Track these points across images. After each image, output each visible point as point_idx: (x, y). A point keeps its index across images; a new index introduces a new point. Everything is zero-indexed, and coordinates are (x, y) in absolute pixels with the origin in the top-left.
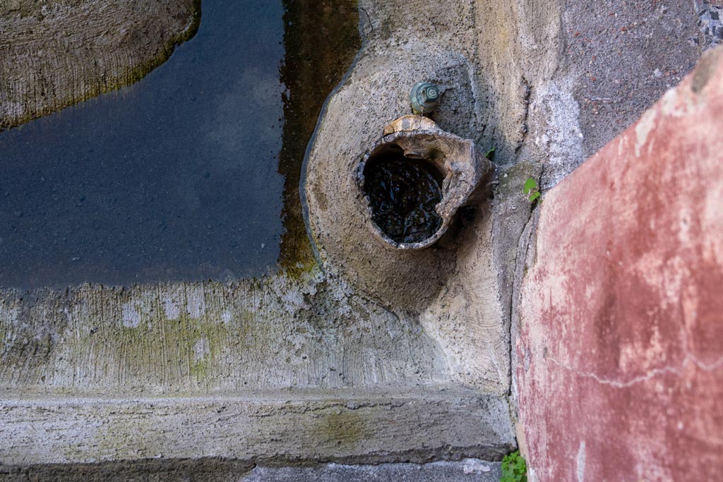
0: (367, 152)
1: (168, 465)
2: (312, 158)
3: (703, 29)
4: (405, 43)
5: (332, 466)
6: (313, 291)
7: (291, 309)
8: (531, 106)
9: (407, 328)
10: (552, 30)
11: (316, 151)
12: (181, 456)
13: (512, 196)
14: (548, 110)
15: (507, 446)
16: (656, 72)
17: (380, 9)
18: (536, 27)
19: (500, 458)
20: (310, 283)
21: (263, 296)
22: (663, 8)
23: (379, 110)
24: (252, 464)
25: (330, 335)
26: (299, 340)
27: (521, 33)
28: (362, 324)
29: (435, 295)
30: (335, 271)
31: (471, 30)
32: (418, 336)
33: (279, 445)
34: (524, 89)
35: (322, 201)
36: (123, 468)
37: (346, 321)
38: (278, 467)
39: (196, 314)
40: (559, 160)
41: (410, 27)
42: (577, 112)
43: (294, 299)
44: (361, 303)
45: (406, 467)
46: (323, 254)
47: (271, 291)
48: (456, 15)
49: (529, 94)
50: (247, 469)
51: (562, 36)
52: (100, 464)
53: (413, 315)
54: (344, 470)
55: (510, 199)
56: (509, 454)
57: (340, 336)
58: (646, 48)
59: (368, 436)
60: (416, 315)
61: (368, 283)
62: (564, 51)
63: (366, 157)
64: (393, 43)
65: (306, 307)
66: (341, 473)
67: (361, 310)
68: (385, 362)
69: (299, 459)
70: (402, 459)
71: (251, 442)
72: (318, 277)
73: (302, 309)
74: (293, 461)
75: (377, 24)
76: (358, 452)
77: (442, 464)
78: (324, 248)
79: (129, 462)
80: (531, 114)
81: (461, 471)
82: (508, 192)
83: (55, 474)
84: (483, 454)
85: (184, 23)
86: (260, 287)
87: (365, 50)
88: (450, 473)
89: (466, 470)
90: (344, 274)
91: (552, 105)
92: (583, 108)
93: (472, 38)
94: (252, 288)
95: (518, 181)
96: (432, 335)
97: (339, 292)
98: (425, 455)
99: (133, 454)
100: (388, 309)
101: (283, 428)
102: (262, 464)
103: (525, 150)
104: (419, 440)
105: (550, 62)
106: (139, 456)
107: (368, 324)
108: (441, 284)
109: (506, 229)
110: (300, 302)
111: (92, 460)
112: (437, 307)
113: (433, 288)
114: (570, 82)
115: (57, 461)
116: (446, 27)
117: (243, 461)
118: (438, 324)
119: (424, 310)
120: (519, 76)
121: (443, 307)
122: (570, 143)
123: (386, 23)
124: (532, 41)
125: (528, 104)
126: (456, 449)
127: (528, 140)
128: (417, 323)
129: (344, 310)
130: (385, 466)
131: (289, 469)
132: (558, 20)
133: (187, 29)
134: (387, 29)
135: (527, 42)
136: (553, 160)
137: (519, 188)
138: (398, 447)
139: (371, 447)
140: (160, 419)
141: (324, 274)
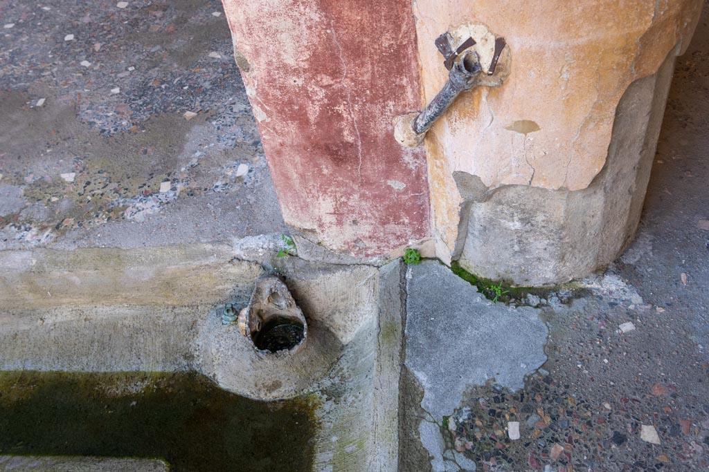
0: (253, 348)
1: (402, 405)
2: (252, 395)
3: (222, 191)
4: (198, 346)
5: (406, 331)
6: (325, 396)
7: (334, 406)
8: (244, 257)
9: (349, 350)
10: (209, 247)
11: (249, 393)
12: (397, 399)
13: (285, 265)
14: (247, 249)
15: (401, 262)
16: (237, 207)
17: (176, 361)
18: (206, 255)
19: (406, 264)
20: (321, 398)
21: (325, 422)
22: (209, 204)
23: (232, 343)
24: (403, 366)
25: (350, 385)
26: (350, 399)
27: (207, 263)
28: (345, 370)
29: (333, 335)
30: (315, 385)
31: (199, 308)
32: (354, 343)
33: (395, 356)
34: (235, 260)
35: (276, 385)
36: (402, 427)
37: (343, 378)
38: (405, 354)
39: (331, 455)
40: (272, 244)
41: (191, 343)
42: (250, 237)
43: (328, 406)
44: (334, 372)
45: (408, 301)
46: (306, 391)
47: (323, 417)
48: (189, 316)
49: (237, 259)
50: (405, 368)
51: (213, 243)
52: (399, 438)
53: (343, 348)
54: (408, 326)
55: (287, 266)
56: (404, 261)
57: (350, 380)
58: (225, 211)
59: (393, 319)
60: (343, 345)
61: (324, 366)
62: (220, 242)
63: (256, 348)
64: (197, 353)
65: (334, 399)
66: (410, 328)
67: (338, 372)
68: (365, 354)
69: (402, 346)
70: (404, 302)
71: (393, 369)
72: (318, 394)
73: (334, 401)
74: (403, 348)
75: (185, 363)
76: (400, 321)
77: (407, 287)
78: (302, 390)
79: (399, 424)
80: (247, 258)
81: (411, 280)
82: (283, 267)
83: (404, 462)
84: (404, 271)
85: (160, 464)
86: (320, 423)
87: (197, 370)
88: (411, 284)
89: (410, 277)
90: (317, 380)
91: (245, 247)
92: (249, 234)
93: (203, 307)
94: (320, 428)
95: (279, 262)
96: (353, 336)
97: (327, 383)
98: (403, 294)
99: (395, 423)
100: (338, 359)
101: (388, 358)
102: (404, 361)
103: (265, 263)
104: (396, 297)
105: (224, 248)
106: (396, 420)
107: (345, 368)
108: (328, 330)
109: (301, 268)
110: (330, 402)
111: (397, 443)
112: (340, 334)
113: (329, 334)
114: (235, 240)
115: (397, 461)
116: (195, 322)
117: (401, 369)
118: (348, 333)
119: (341, 343)
120: (228, 265)
121: (339, 330)
122: (264, 239)
123: (185, 358)
124: (212, 257)
125: (243, 260)
126: (401, 281)
127: (260, 261)
128: (347, 345)
129: (337, 380)
130: (407, 309)
131: (406, 350)
132: (204, 245)
133: (163, 463)
134: (189, 357)
135: (212, 260)
136: (271, 247)
137: (282, 261)
138: (399, 304)
139: (398, 316)
140: (379, 417)
141: (317, 391)
